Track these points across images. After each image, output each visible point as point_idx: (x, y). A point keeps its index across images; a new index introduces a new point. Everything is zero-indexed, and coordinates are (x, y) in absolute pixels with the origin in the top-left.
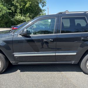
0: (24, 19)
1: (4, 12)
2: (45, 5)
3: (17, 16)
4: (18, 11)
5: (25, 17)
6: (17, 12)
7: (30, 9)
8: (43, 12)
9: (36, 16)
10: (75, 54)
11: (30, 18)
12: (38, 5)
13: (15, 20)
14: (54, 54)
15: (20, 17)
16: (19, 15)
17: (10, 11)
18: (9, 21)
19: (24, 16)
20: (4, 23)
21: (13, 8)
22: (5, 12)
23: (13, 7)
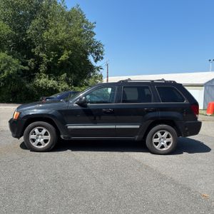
0: (54, 86)
1: (13, 69)
2: (102, 58)
3: (40, 78)
4: (43, 67)
5: (57, 80)
6: (41, 70)
7: (68, 65)
8: (97, 72)
9: (81, 79)
10: (138, 127)
11: (68, 84)
12: (87, 57)
13: (35, 86)
14: (114, 127)
15: (45, 80)
16: (45, 77)
17: (26, 68)
18: (21, 89)
19: (54, 80)
20: (10, 92)
21: (31, 62)
22: (16, 69)
23: (32, 59)
